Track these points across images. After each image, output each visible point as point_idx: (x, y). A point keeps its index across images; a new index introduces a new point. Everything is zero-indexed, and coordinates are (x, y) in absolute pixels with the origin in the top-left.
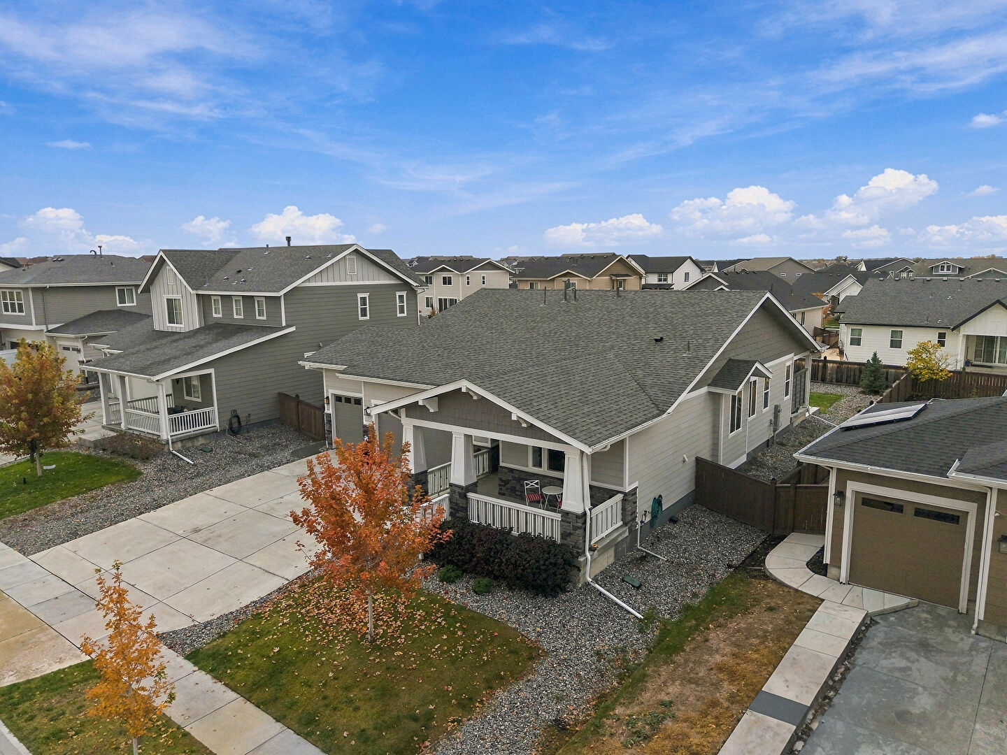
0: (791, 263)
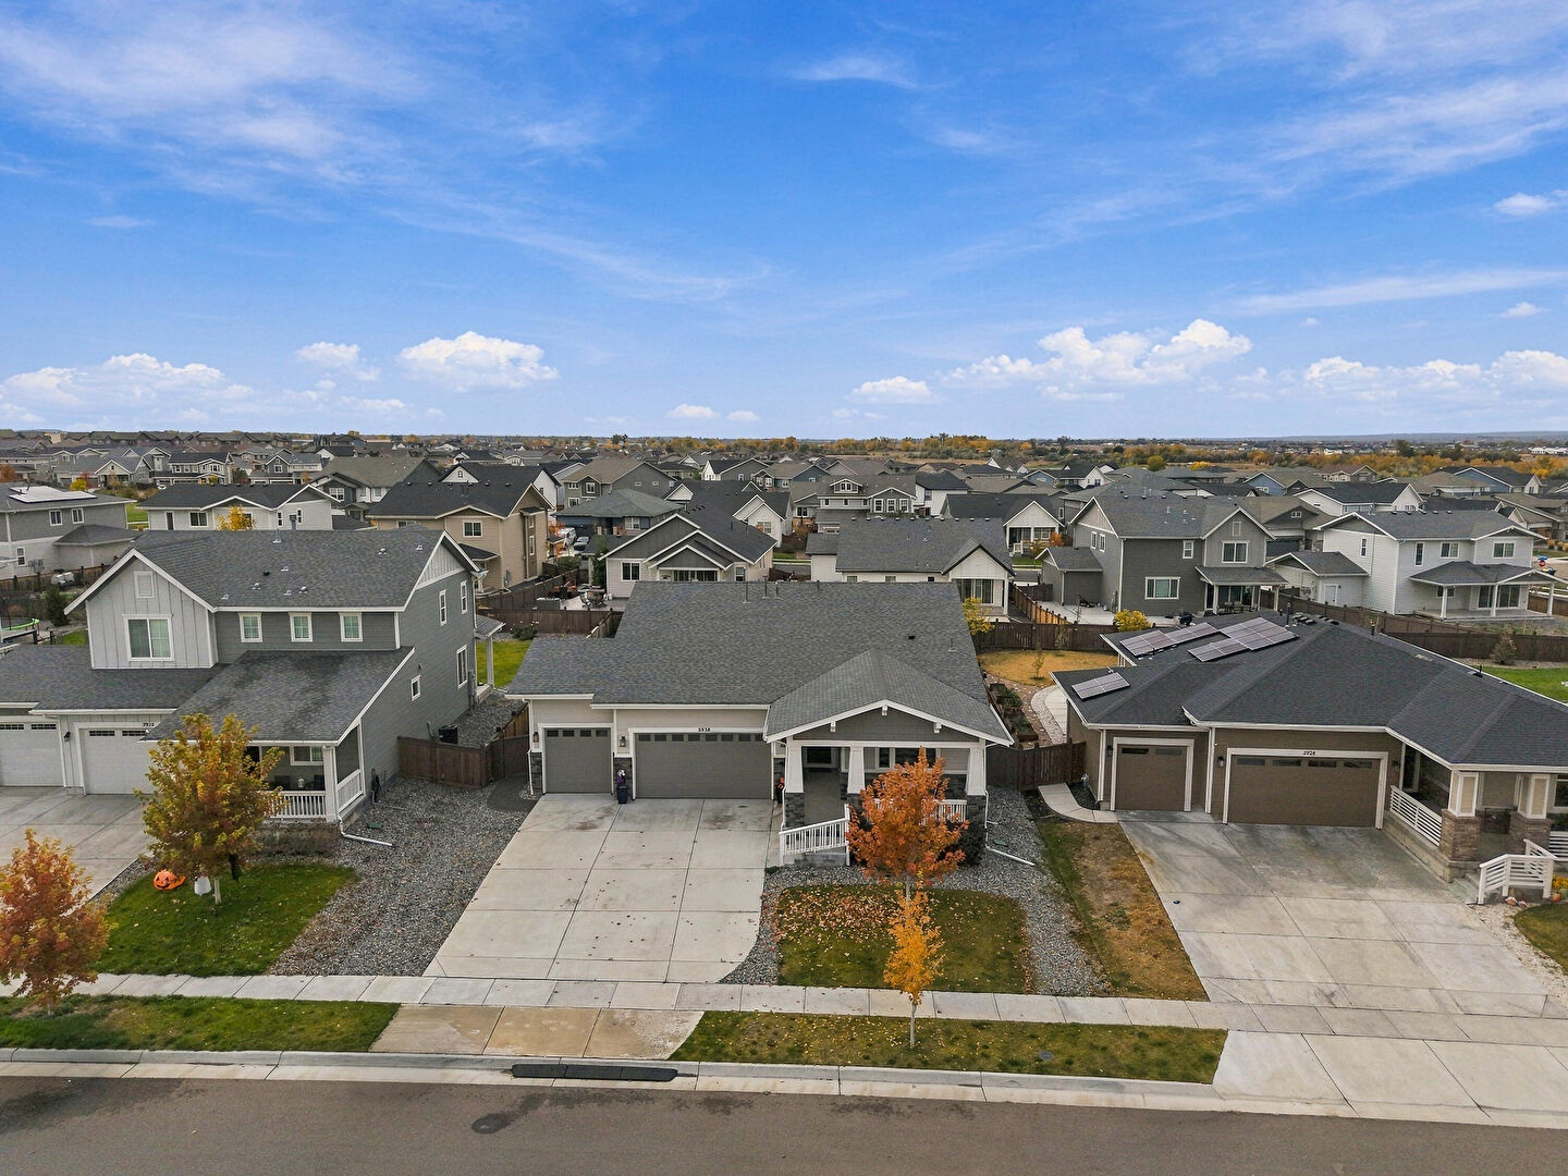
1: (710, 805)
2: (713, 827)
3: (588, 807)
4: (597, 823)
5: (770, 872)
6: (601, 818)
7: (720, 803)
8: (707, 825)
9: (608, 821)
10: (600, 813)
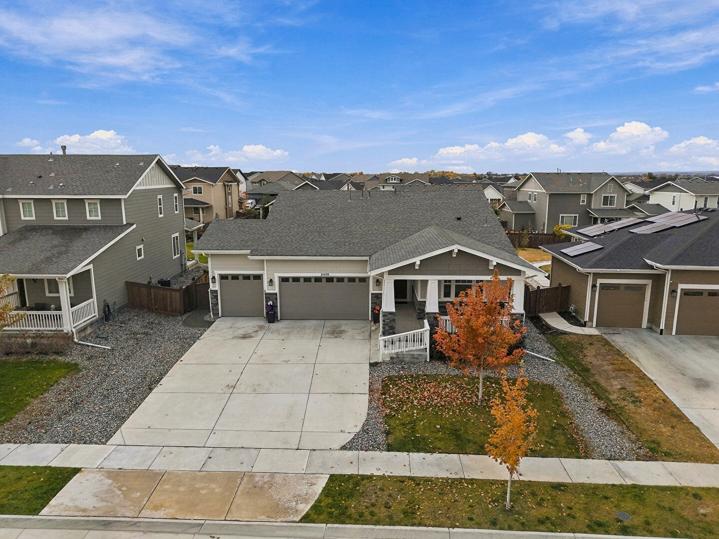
0: (291, 174)
1: (329, 324)
2: (332, 336)
3: (247, 325)
4: (253, 335)
5: (373, 365)
6: (257, 331)
7: (335, 322)
8: (328, 336)
9: (261, 333)
10: (256, 329)
